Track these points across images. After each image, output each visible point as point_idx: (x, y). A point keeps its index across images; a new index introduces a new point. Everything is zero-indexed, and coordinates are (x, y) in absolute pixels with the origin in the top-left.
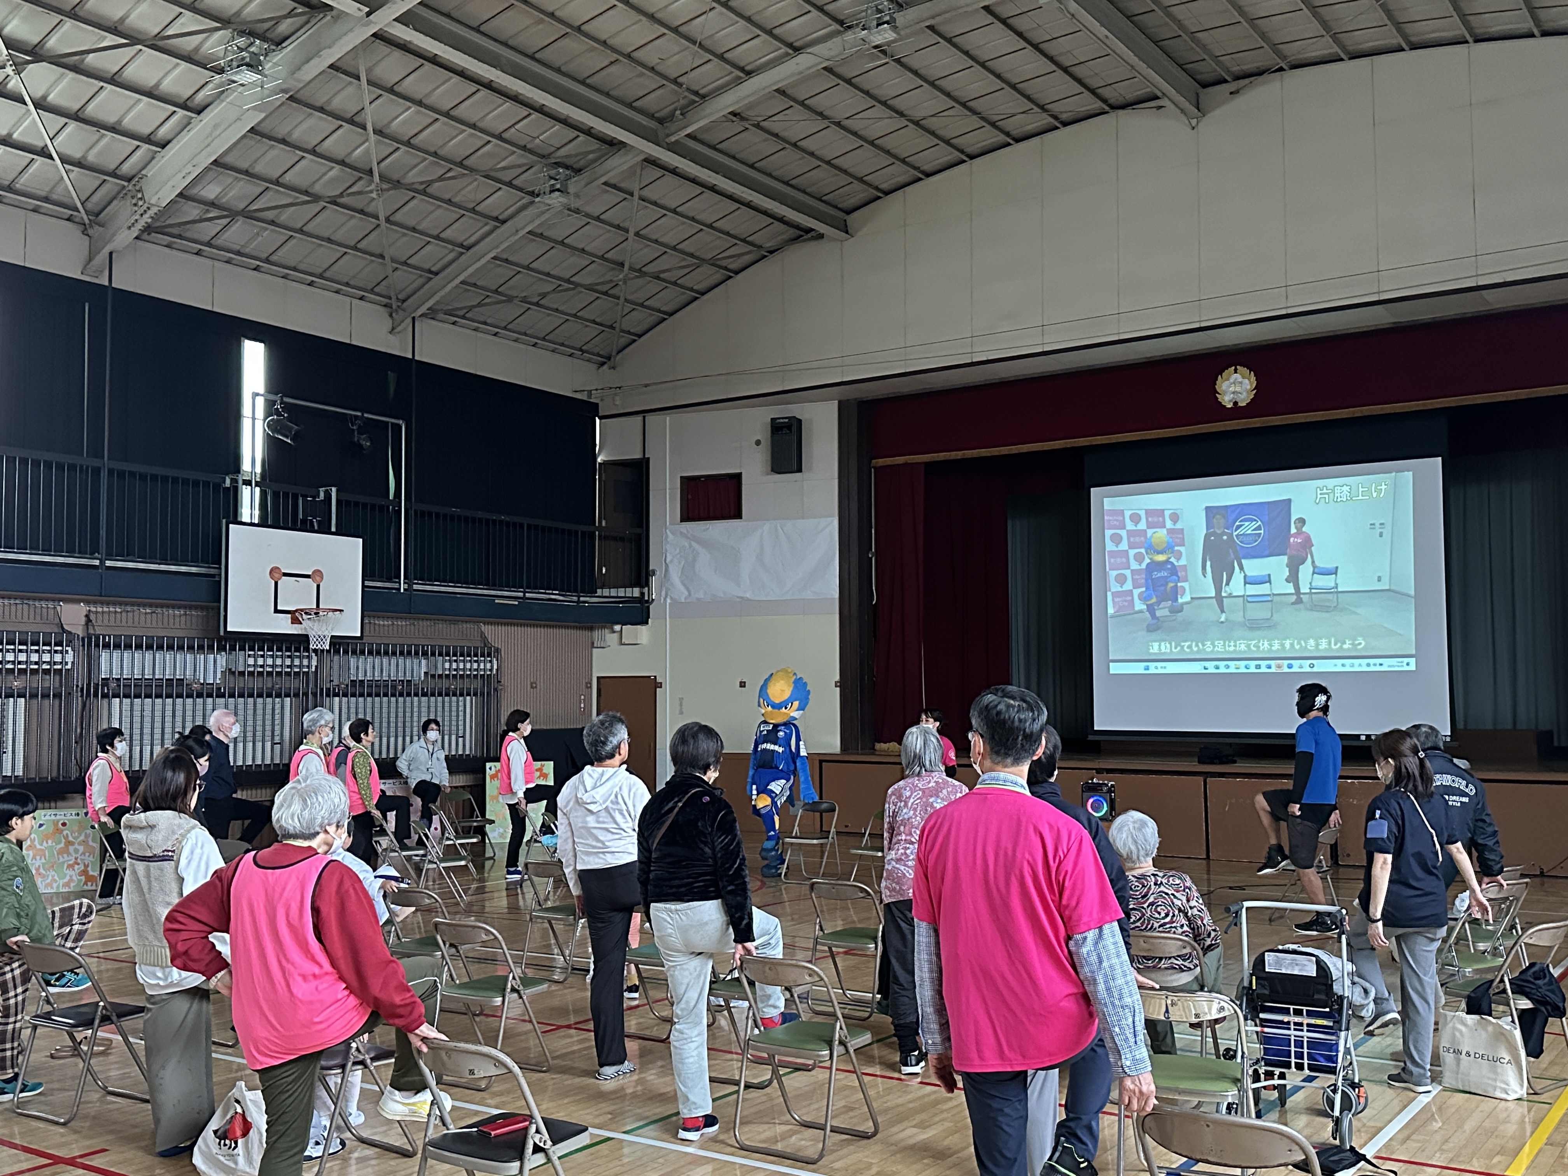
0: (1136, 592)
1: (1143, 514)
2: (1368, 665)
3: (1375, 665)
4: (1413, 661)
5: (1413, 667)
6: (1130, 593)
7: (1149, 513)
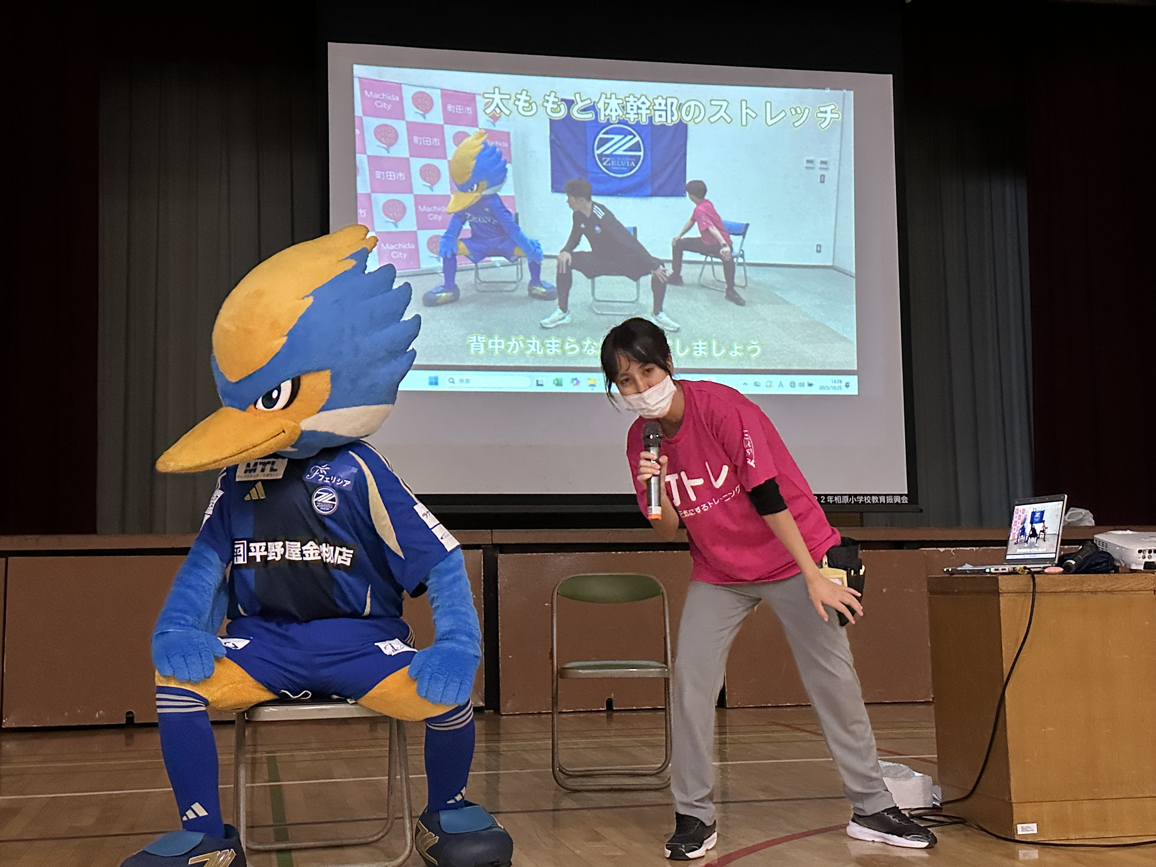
0: (424, 236)
1: (436, 96)
2: (793, 385)
3: (802, 385)
4: (853, 380)
5: (853, 390)
6: (412, 236)
7: (448, 96)
